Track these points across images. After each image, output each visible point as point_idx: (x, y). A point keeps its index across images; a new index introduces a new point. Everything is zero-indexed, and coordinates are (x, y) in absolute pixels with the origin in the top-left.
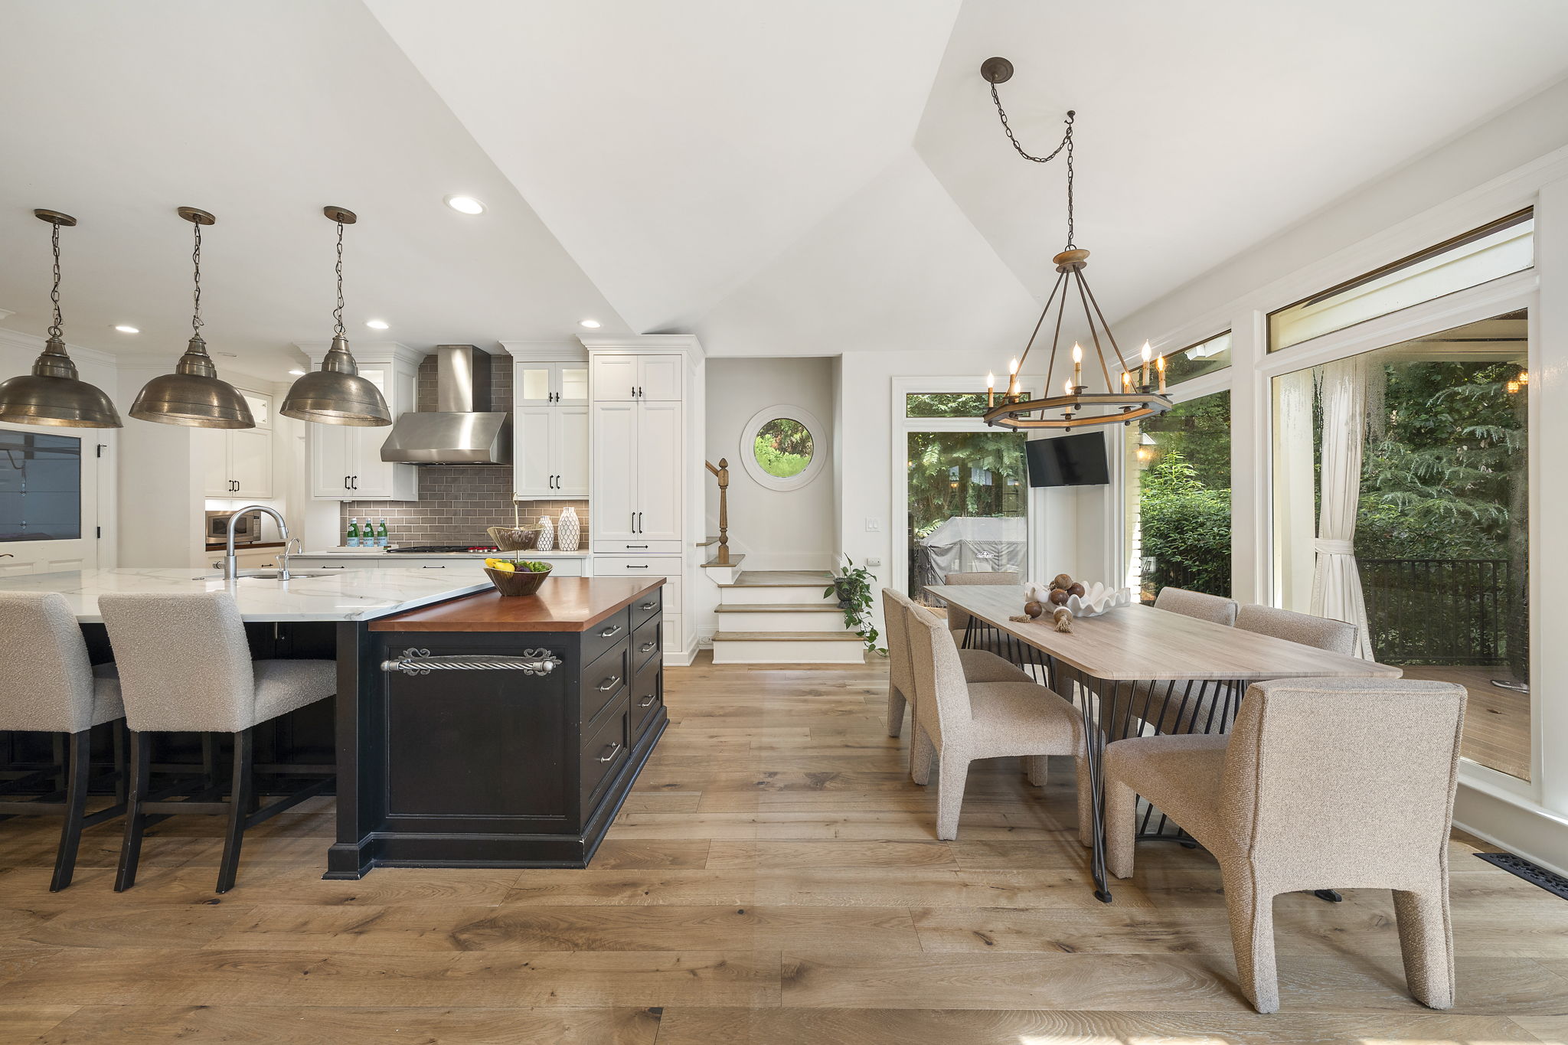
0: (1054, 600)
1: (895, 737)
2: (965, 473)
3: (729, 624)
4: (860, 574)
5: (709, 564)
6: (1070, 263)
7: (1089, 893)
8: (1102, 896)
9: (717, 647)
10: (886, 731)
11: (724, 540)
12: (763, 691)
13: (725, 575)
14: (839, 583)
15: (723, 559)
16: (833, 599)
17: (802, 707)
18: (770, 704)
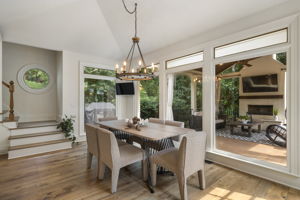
0: (135, 123)
1: (89, 168)
2: (95, 91)
3: (13, 143)
4: (69, 120)
5: (4, 121)
6: (136, 40)
7: (149, 192)
8: (152, 192)
9: (10, 153)
10: (86, 167)
11: (12, 112)
12: (35, 164)
13: (13, 125)
14: (62, 124)
15: (12, 118)
16: (60, 129)
17: (53, 167)
18: (40, 169)
